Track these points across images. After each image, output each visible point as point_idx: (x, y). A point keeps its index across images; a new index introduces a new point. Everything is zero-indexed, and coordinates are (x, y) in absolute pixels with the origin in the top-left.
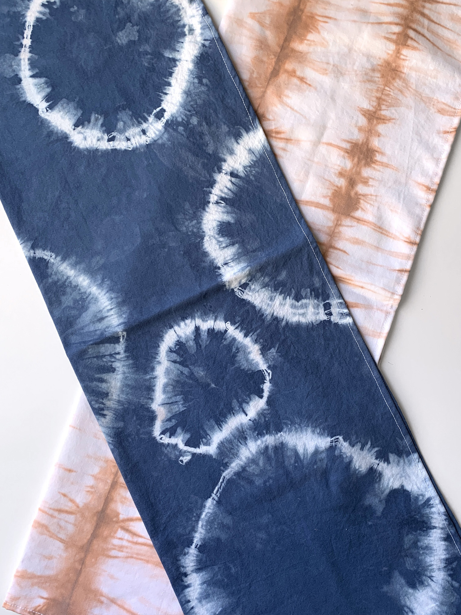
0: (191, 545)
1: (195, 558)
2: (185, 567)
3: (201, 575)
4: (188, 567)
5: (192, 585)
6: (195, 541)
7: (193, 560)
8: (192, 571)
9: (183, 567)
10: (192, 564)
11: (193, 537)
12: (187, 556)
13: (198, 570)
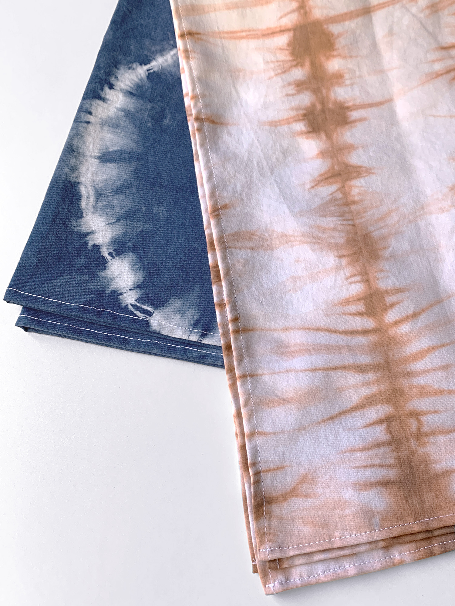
0: (145, 64)
1: (137, 80)
2: (118, 80)
3: (127, 100)
4: (122, 81)
5: (109, 102)
6: (153, 63)
7: (133, 80)
8: (121, 90)
9: (116, 78)
10: (128, 83)
11: (154, 59)
12: (130, 71)
13: (130, 94)
